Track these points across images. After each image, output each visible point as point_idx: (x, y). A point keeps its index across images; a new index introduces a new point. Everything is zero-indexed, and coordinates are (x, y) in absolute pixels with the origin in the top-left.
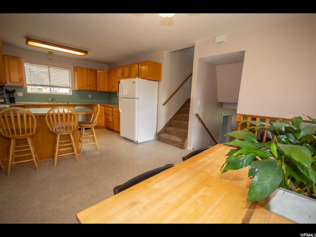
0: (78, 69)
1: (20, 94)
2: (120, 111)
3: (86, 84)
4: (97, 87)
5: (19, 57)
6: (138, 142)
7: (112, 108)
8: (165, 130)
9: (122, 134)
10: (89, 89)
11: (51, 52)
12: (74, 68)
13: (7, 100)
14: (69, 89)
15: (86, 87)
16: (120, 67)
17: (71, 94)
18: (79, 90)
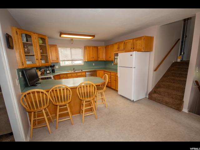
0: (87, 47)
1: (57, 67)
2: (119, 76)
3: (92, 57)
4: (98, 58)
5: (56, 45)
6: (134, 101)
7: (110, 72)
8: (154, 91)
9: (119, 93)
10: (93, 60)
11: (72, 39)
12: (84, 47)
13: (51, 71)
14: (81, 61)
15: (92, 59)
16: (116, 43)
17: (83, 64)
18: (88, 61)
